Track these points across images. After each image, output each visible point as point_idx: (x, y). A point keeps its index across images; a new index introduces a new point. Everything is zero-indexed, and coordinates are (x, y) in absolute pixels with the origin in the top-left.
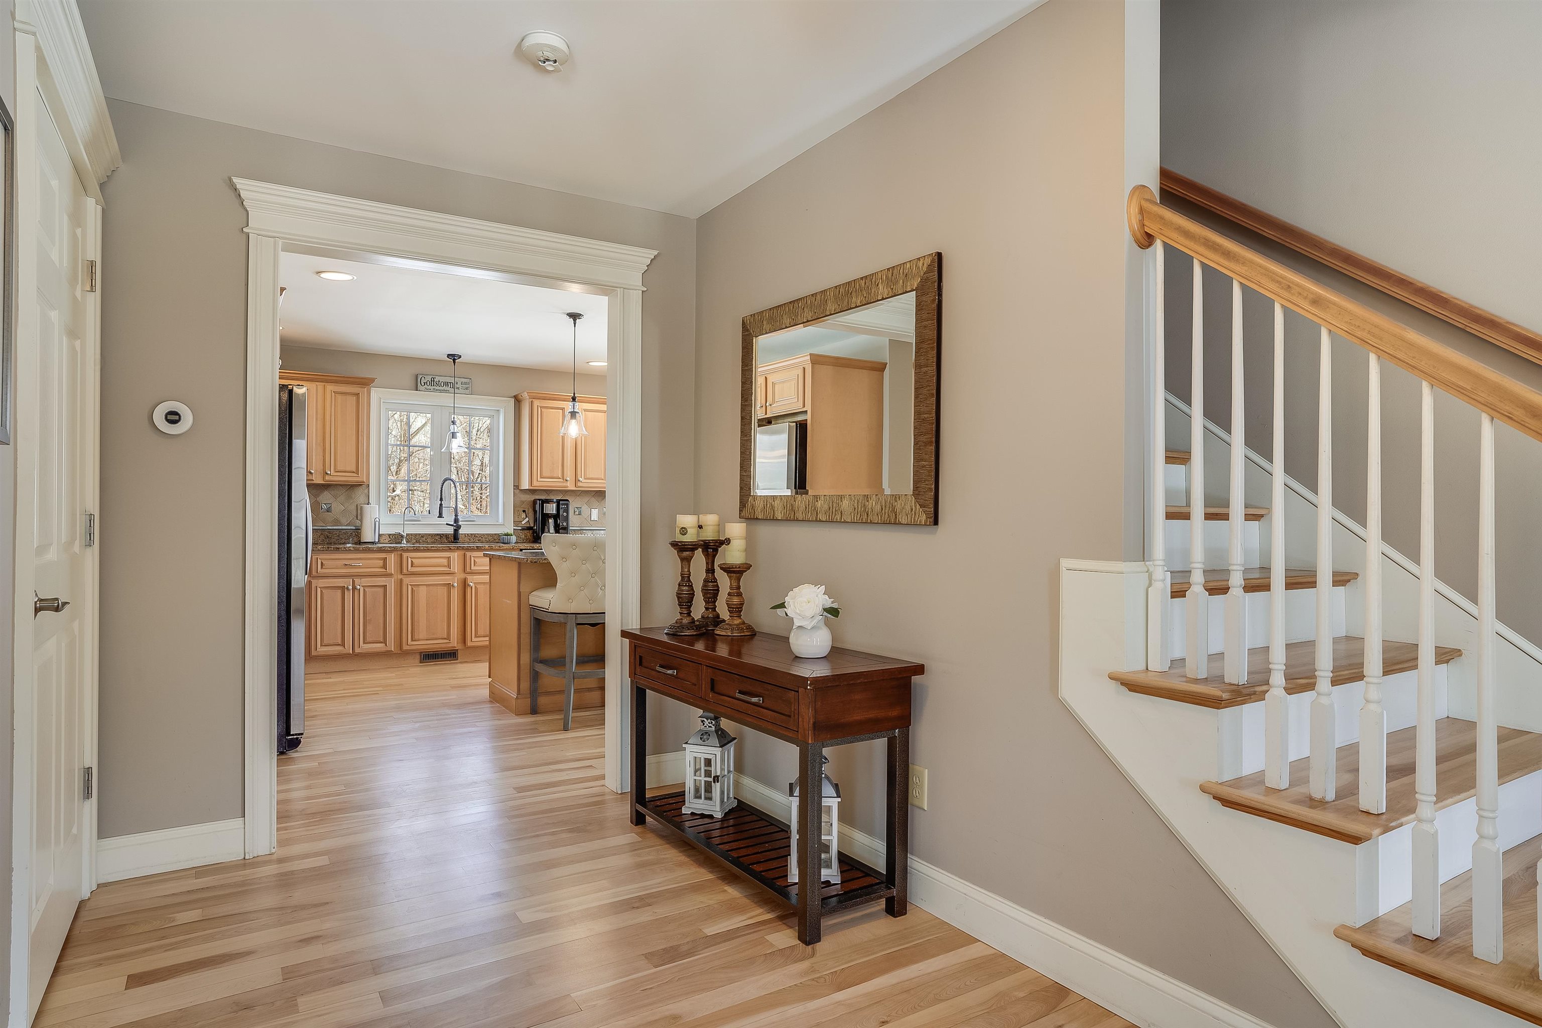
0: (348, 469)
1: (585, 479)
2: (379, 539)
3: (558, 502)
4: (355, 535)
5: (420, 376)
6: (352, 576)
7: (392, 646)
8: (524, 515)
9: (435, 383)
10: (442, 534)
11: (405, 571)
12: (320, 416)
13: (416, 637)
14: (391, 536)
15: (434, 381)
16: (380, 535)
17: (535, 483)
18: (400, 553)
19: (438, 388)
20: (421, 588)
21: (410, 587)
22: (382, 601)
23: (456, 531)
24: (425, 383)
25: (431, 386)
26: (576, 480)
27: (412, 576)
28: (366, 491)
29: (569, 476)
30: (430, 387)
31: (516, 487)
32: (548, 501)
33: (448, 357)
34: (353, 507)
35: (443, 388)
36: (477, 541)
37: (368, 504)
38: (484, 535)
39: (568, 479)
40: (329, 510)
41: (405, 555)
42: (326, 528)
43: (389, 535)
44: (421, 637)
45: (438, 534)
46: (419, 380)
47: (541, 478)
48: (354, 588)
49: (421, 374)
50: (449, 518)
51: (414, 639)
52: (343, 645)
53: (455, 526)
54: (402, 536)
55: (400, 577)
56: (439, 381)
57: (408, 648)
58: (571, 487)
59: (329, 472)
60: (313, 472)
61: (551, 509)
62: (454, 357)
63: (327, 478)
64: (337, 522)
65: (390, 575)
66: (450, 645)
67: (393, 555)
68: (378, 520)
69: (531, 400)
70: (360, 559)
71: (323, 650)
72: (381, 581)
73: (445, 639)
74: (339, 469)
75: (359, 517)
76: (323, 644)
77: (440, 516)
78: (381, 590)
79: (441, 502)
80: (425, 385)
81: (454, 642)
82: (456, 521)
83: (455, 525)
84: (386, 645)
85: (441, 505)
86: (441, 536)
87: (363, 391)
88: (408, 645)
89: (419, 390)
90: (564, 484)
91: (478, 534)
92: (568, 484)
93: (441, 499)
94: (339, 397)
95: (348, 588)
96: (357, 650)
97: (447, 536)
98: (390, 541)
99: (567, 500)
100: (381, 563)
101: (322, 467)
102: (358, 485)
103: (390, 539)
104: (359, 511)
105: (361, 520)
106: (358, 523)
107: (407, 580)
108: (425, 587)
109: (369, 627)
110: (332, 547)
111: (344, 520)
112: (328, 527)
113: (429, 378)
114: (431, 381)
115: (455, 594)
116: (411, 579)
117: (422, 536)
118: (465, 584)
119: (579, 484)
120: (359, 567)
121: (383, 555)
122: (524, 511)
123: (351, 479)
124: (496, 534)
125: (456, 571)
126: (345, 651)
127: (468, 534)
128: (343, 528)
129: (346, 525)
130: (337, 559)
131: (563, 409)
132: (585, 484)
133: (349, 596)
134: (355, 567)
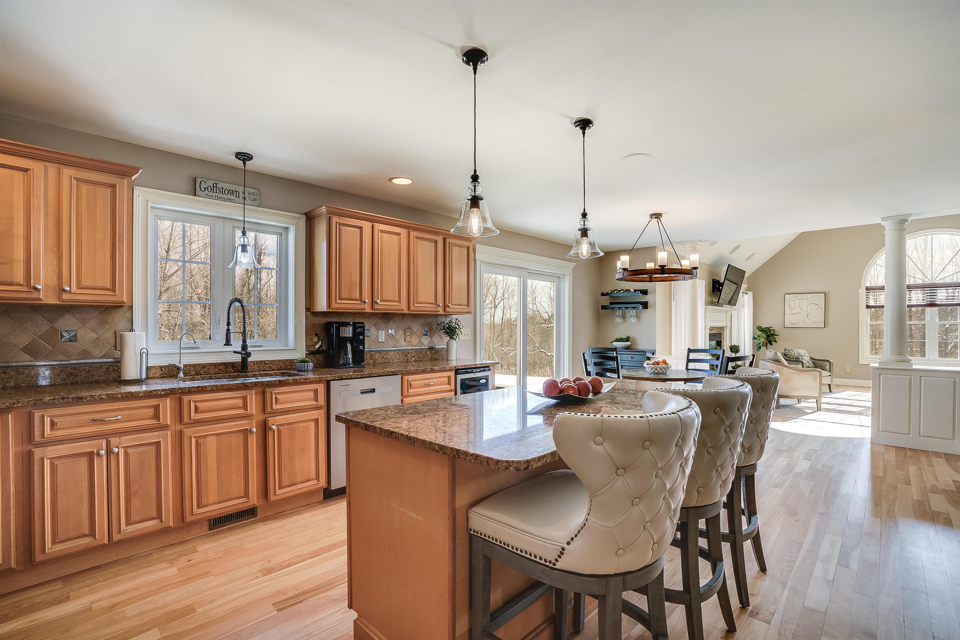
0: (99, 284)
1: (381, 301)
2: (147, 373)
3: (354, 324)
4: (114, 369)
5: (199, 180)
6: (106, 436)
7: (170, 520)
8: (315, 339)
9: (218, 190)
10: (228, 363)
11: (186, 420)
12: (52, 210)
13: (204, 502)
14: (163, 369)
15: (216, 187)
16: (148, 368)
17: (334, 305)
18: (179, 396)
19: (221, 195)
20: (209, 439)
21: (193, 440)
22: (153, 463)
23: (244, 360)
24: (205, 188)
25: (213, 192)
26: (373, 303)
27: (196, 425)
28: (128, 314)
29: (367, 298)
30: (211, 194)
31: (309, 309)
32: (346, 324)
33: (236, 157)
34: (110, 335)
35: (227, 197)
36: (268, 369)
37: (132, 330)
38: (274, 361)
39: (367, 301)
40: (73, 339)
41: (186, 398)
42: (69, 362)
43: (161, 367)
44: (211, 500)
45: (222, 364)
46: (198, 185)
47: (340, 299)
48: (109, 452)
49: (200, 177)
50: (237, 345)
51: (201, 505)
52: (92, 534)
53: (244, 354)
54: (179, 369)
55: (179, 427)
56: (222, 188)
57: (193, 518)
58: (368, 309)
59: (68, 289)
60: (40, 287)
61: (348, 332)
62: (245, 157)
63: (65, 296)
64: (85, 354)
65: (165, 427)
66: (249, 504)
67: (168, 400)
68: (145, 350)
69: (329, 215)
70: (118, 410)
71: (56, 549)
72: (152, 437)
73: (242, 497)
74: (84, 284)
75: (118, 347)
76: (57, 541)
77: (228, 343)
78: (153, 448)
79: (228, 327)
80: (205, 190)
81: (254, 500)
82: (244, 347)
83: (243, 352)
84: (161, 521)
85: (228, 330)
86: (226, 365)
87: (122, 184)
88: (193, 514)
89: (199, 196)
90: (362, 307)
91: (268, 361)
92: (366, 306)
93: (228, 324)
94: (85, 188)
95: (98, 454)
96: (116, 537)
97: (233, 365)
98: (162, 374)
99: (363, 323)
100: (151, 412)
101: (56, 281)
102: (118, 306)
103: (162, 373)
104: (118, 339)
105: (122, 351)
106: (117, 353)
107: (188, 432)
108: (214, 438)
109: (135, 502)
110: (70, 397)
111: (96, 352)
112: (72, 362)
113: (211, 183)
114: (213, 186)
115: (253, 442)
116: (195, 429)
117: (204, 366)
118: (265, 428)
119: (376, 306)
120: (118, 421)
121: (153, 402)
122: (316, 335)
123: (106, 298)
124: (287, 360)
125: (254, 413)
126: (96, 543)
127: (257, 362)
128: (95, 361)
129: (101, 358)
130: (79, 414)
131: (361, 228)
132: (382, 306)
133: (100, 466)
134: (111, 422)
